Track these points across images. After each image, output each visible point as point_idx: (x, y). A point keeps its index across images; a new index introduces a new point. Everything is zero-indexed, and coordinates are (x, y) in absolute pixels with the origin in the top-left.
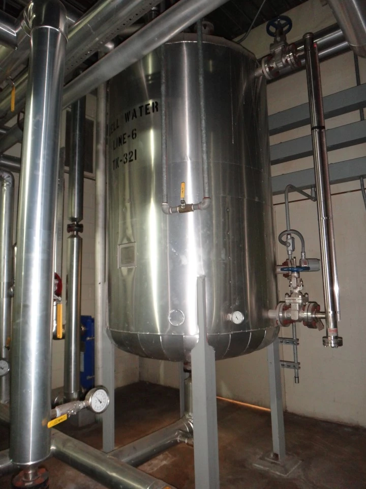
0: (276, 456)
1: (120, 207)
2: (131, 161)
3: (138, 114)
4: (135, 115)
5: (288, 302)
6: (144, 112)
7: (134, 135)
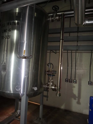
0: (40, 119)
1: (3, 52)
2: (8, 38)
3: (12, 24)
4: (11, 24)
5: (49, 84)
6: (14, 24)
7: (10, 30)
